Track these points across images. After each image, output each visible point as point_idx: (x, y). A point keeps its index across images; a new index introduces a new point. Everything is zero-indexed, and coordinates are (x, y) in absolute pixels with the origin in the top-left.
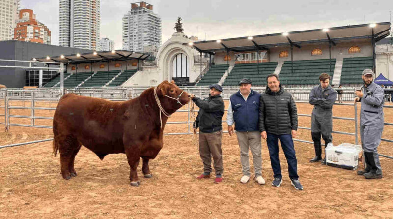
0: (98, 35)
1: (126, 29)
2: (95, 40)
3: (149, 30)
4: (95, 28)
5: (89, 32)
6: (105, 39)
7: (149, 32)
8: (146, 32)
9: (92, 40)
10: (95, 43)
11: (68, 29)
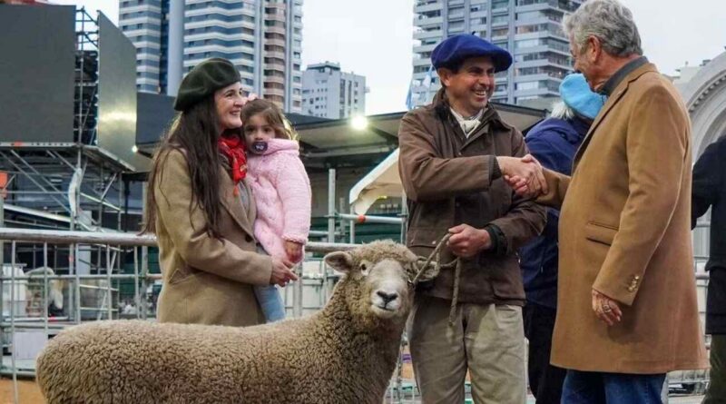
0: (294, 48)
1: (431, 14)
2: (282, 74)
3: (545, 20)
4: (279, 16)
5: (251, 31)
6: (321, 68)
7: (545, 26)
8: (531, 29)
9: (267, 73)
10: (282, 87)
11: (158, 21)
